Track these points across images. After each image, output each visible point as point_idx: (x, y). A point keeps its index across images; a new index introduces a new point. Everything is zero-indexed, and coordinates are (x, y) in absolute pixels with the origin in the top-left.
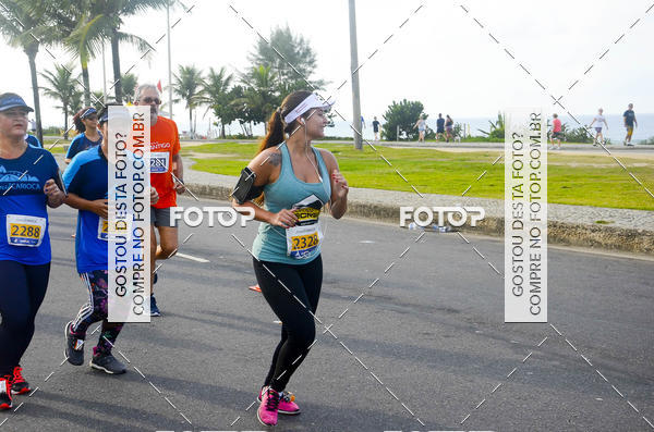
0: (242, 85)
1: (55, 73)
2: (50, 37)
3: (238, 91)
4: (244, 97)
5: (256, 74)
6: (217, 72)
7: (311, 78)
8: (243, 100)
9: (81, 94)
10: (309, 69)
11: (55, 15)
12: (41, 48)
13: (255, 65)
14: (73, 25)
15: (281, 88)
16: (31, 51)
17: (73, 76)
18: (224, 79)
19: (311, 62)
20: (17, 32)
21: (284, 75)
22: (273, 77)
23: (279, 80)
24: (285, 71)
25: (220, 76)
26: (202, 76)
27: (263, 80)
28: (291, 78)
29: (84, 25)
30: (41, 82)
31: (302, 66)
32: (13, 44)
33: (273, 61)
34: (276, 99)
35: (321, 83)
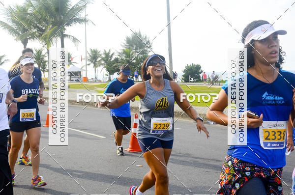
0: (119, 57)
2: (33, 36)
3: (116, 60)
4: (119, 62)
5: (125, 52)
6: (107, 52)
8: (119, 64)
10: (149, 50)
11: (36, 27)
12: (29, 41)
13: (125, 49)
14: (43, 31)
15: (136, 59)
16: (25, 43)
17: (43, 54)
18: (110, 54)
19: (150, 47)
20: (19, 34)
21: (137, 52)
22: (132, 54)
23: (136, 55)
24: (138, 51)
25: (109, 53)
26: (100, 53)
27: (128, 55)
28: (141, 54)
29: (49, 31)
31: (146, 49)
32: (16, 40)
33: (133, 47)
34: (134, 63)
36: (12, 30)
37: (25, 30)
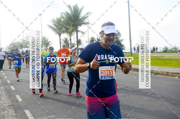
1: (64, 39)
2: (64, 32)
7: (120, 39)
9: (69, 44)
10: (119, 37)
11: (65, 27)
12: (62, 34)
14: (68, 29)
16: (60, 35)
17: (68, 40)
19: (120, 35)
20: (57, 31)
25: (99, 39)
26: (95, 39)
29: (71, 29)
30: (62, 41)
31: (118, 36)
32: (56, 34)
35: (122, 40)
36: (54, 29)
37: (60, 29)
